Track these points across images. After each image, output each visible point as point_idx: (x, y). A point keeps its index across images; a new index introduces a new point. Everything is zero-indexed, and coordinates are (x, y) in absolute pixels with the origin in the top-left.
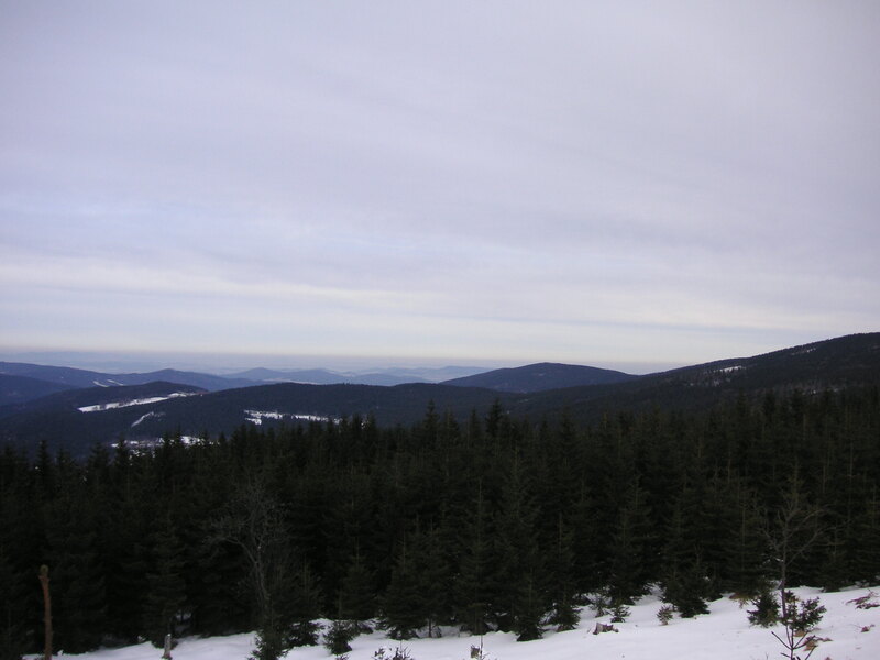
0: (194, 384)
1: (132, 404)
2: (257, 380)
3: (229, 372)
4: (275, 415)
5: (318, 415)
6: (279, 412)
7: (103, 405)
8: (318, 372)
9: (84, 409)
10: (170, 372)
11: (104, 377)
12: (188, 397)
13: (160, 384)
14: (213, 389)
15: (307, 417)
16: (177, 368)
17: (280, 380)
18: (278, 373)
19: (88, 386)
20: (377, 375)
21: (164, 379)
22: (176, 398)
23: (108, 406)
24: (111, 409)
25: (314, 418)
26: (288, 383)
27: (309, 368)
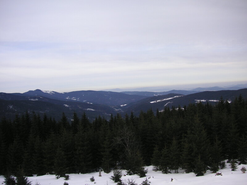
0: (181, 93)
1: (164, 100)
2: (198, 91)
3: (190, 89)
4: (203, 101)
5: (216, 100)
6: (205, 100)
7: (156, 101)
8: (216, 87)
9: (151, 102)
10: (174, 91)
11: (156, 93)
12: (179, 97)
13: (171, 94)
14: (186, 94)
15: (213, 101)
16: (176, 89)
17: (205, 90)
18: (204, 89)
19: (152, 96)
20: (233, 87)
21: (172, 93)
22: (176, 98)
23: (158, 101)
24: (159, 102)
25: (215, 101)
26: (207, 91)
27: (213, 86)
